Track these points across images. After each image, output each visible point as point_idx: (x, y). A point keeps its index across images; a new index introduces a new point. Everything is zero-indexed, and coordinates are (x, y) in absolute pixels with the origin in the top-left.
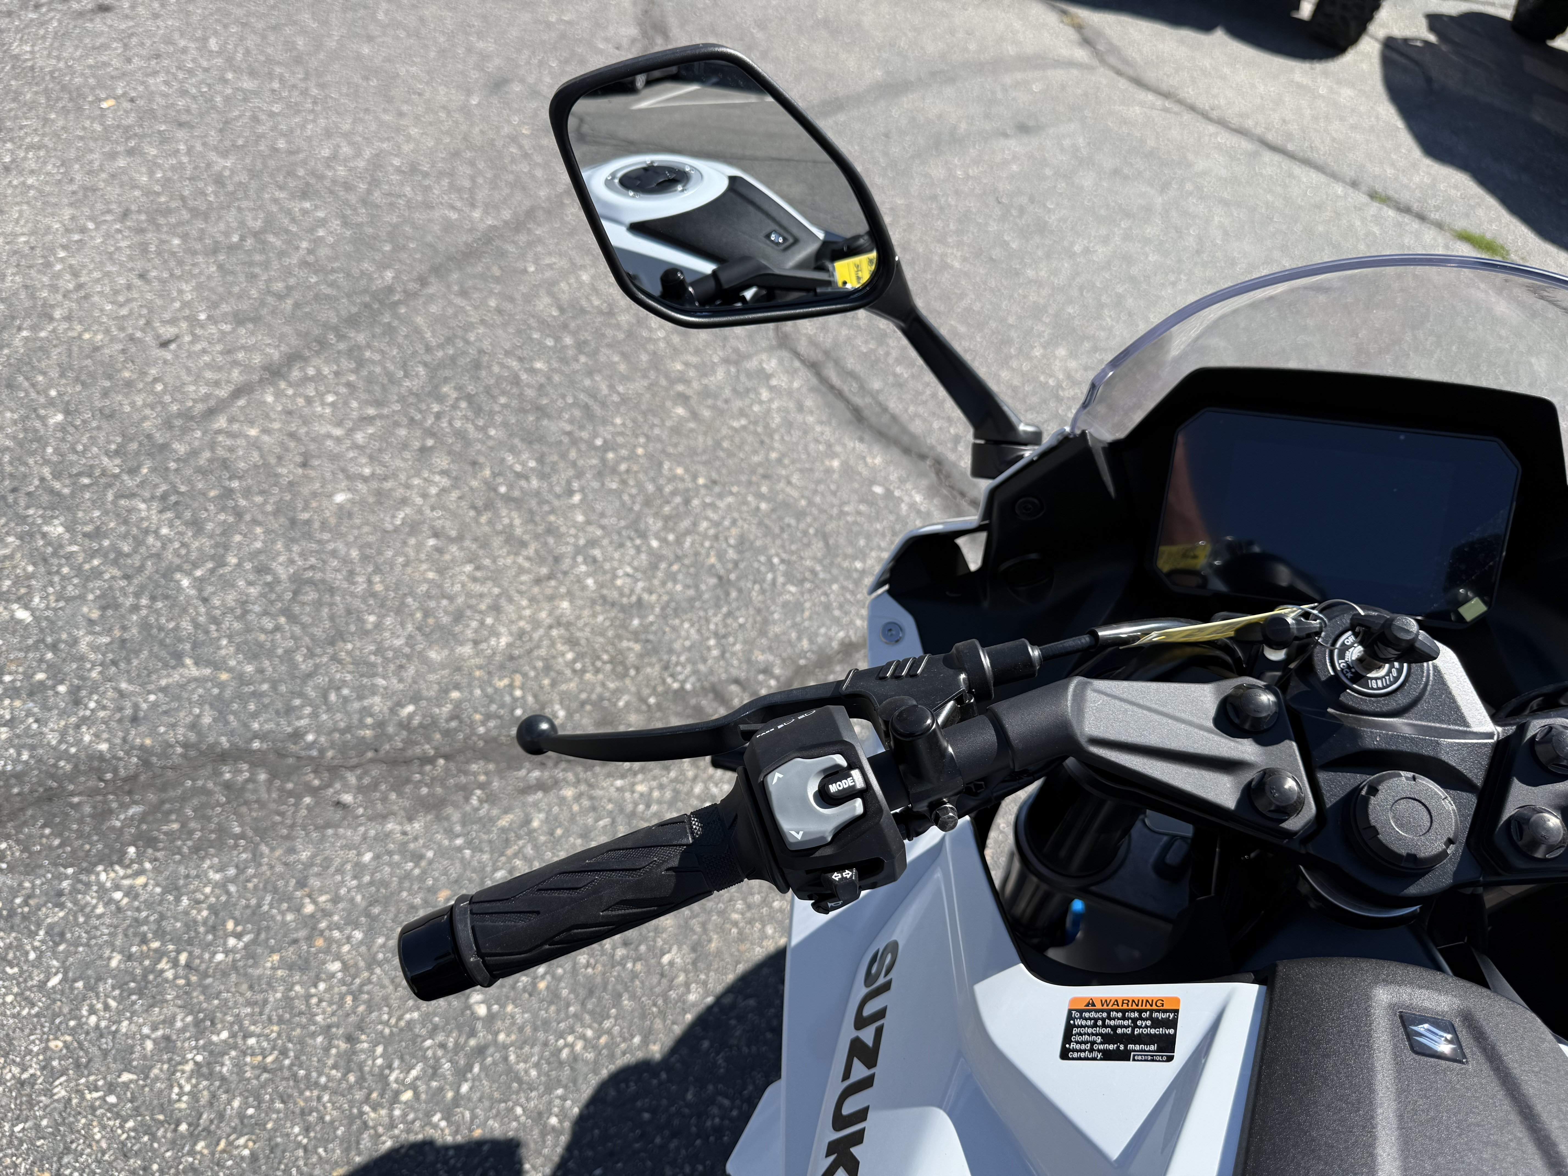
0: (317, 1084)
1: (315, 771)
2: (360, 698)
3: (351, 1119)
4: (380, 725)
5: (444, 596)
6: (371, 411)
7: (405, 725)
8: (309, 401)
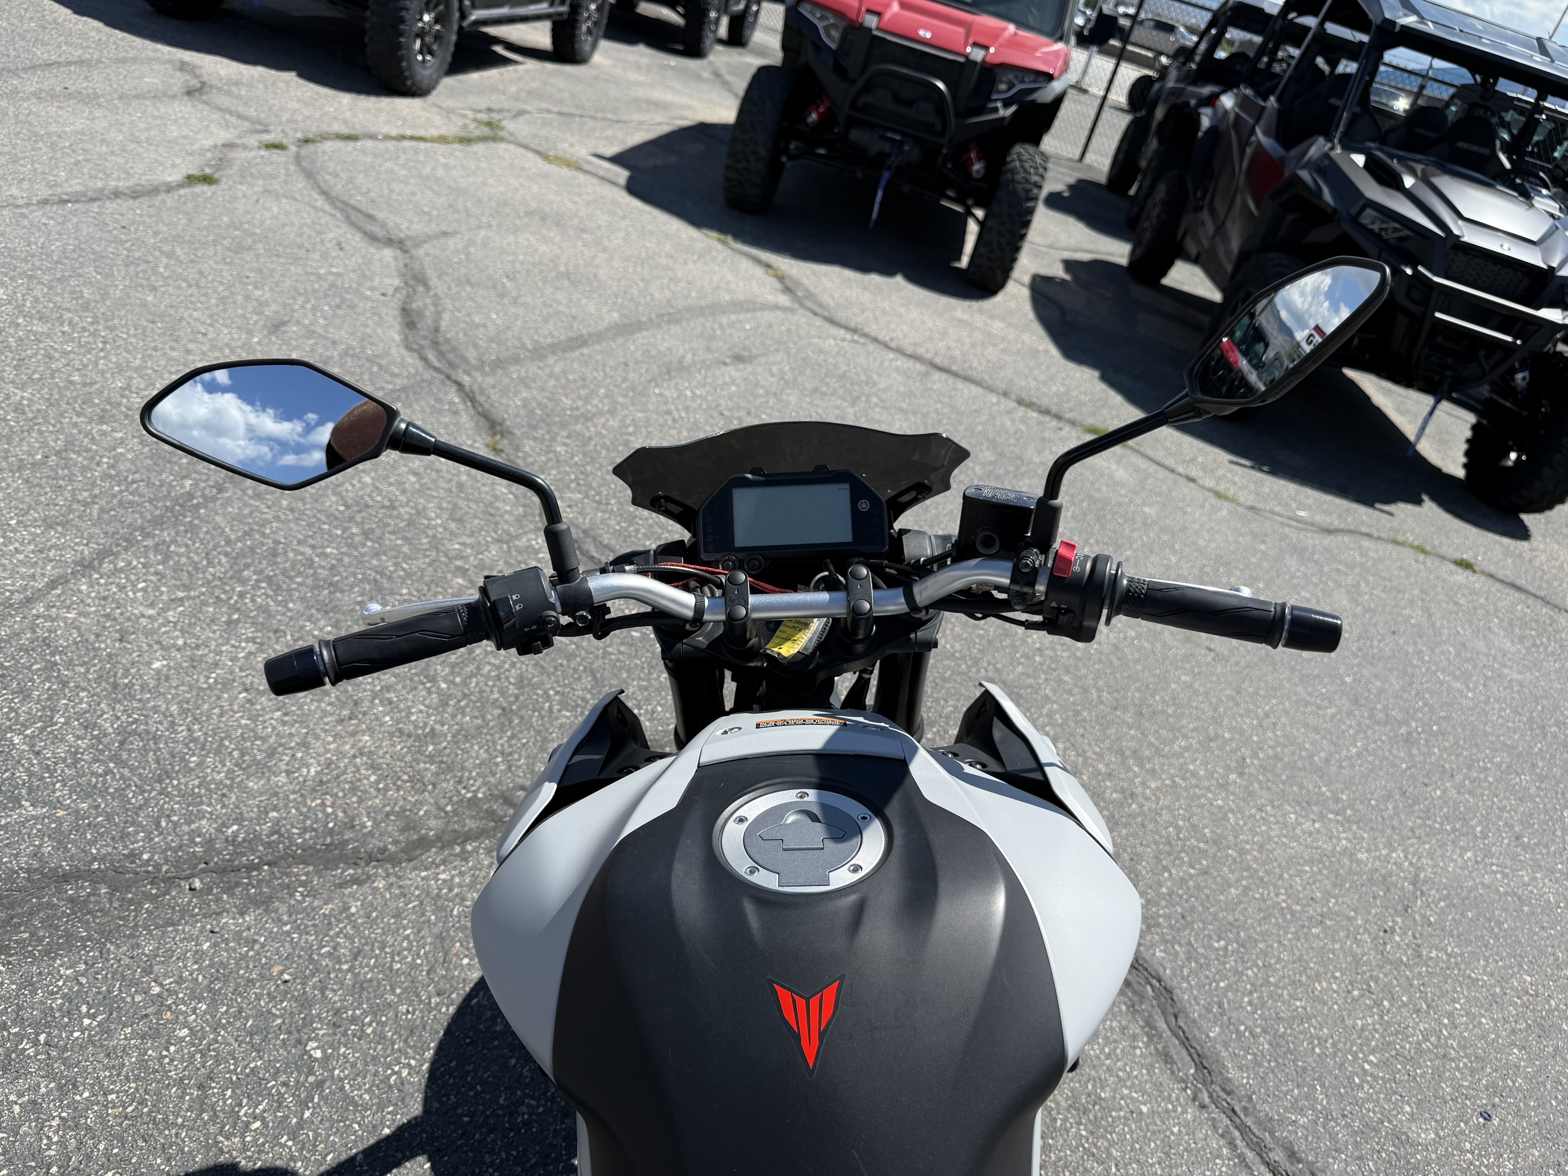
0: (174, 1124)
1: (152, 883)
2: (189, 823)
3: (208, 1148)
4: (209, 843)
5: (257, 738)
6: (181, 594)
7: (232, 841)
8: (122, 588)
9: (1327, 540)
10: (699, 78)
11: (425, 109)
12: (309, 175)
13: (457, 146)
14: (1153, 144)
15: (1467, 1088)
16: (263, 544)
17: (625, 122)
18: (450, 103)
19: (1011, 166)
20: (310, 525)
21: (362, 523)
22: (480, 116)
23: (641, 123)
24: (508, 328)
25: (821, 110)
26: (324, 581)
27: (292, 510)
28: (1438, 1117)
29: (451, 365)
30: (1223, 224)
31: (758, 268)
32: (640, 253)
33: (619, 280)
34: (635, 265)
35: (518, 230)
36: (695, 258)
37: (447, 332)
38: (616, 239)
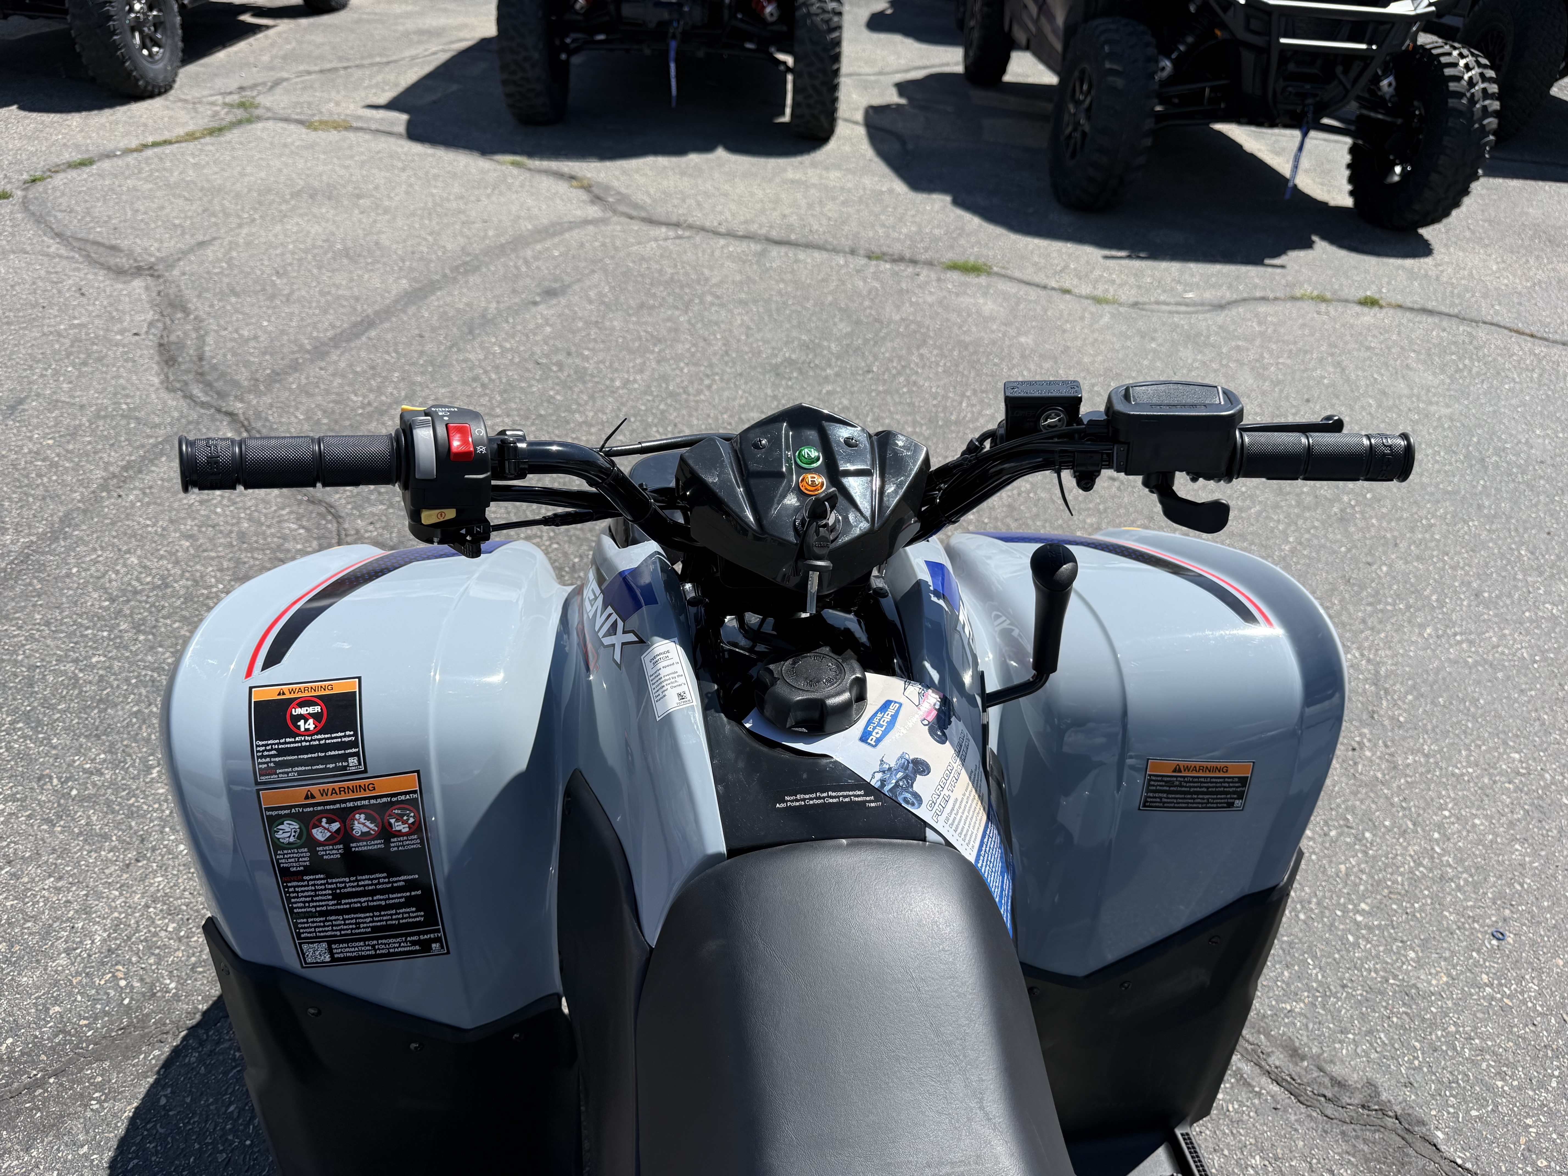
5: (27, 919)
9: (1221, 317)
11: (168, 108)
12: (39, 219)
13: (208, 139)
15: (1473, 907)
16: (15, 675)
17: (395, 61)
18: (196, 93)
20: (70, 635)
21: (131, 615)
22: (228, 99)
23: (413, 58)
24: (283, 332)
26: (92, 698)
27: (48, 624)
28: (1447, 954)
29: (221, 395)
31: (560, 183)
32: (426, 203)
33: (405, 241)
34: (422, 218)
35: (285, 216)
36: (489, 191)
37: (213, 357)
38: (396, 195)
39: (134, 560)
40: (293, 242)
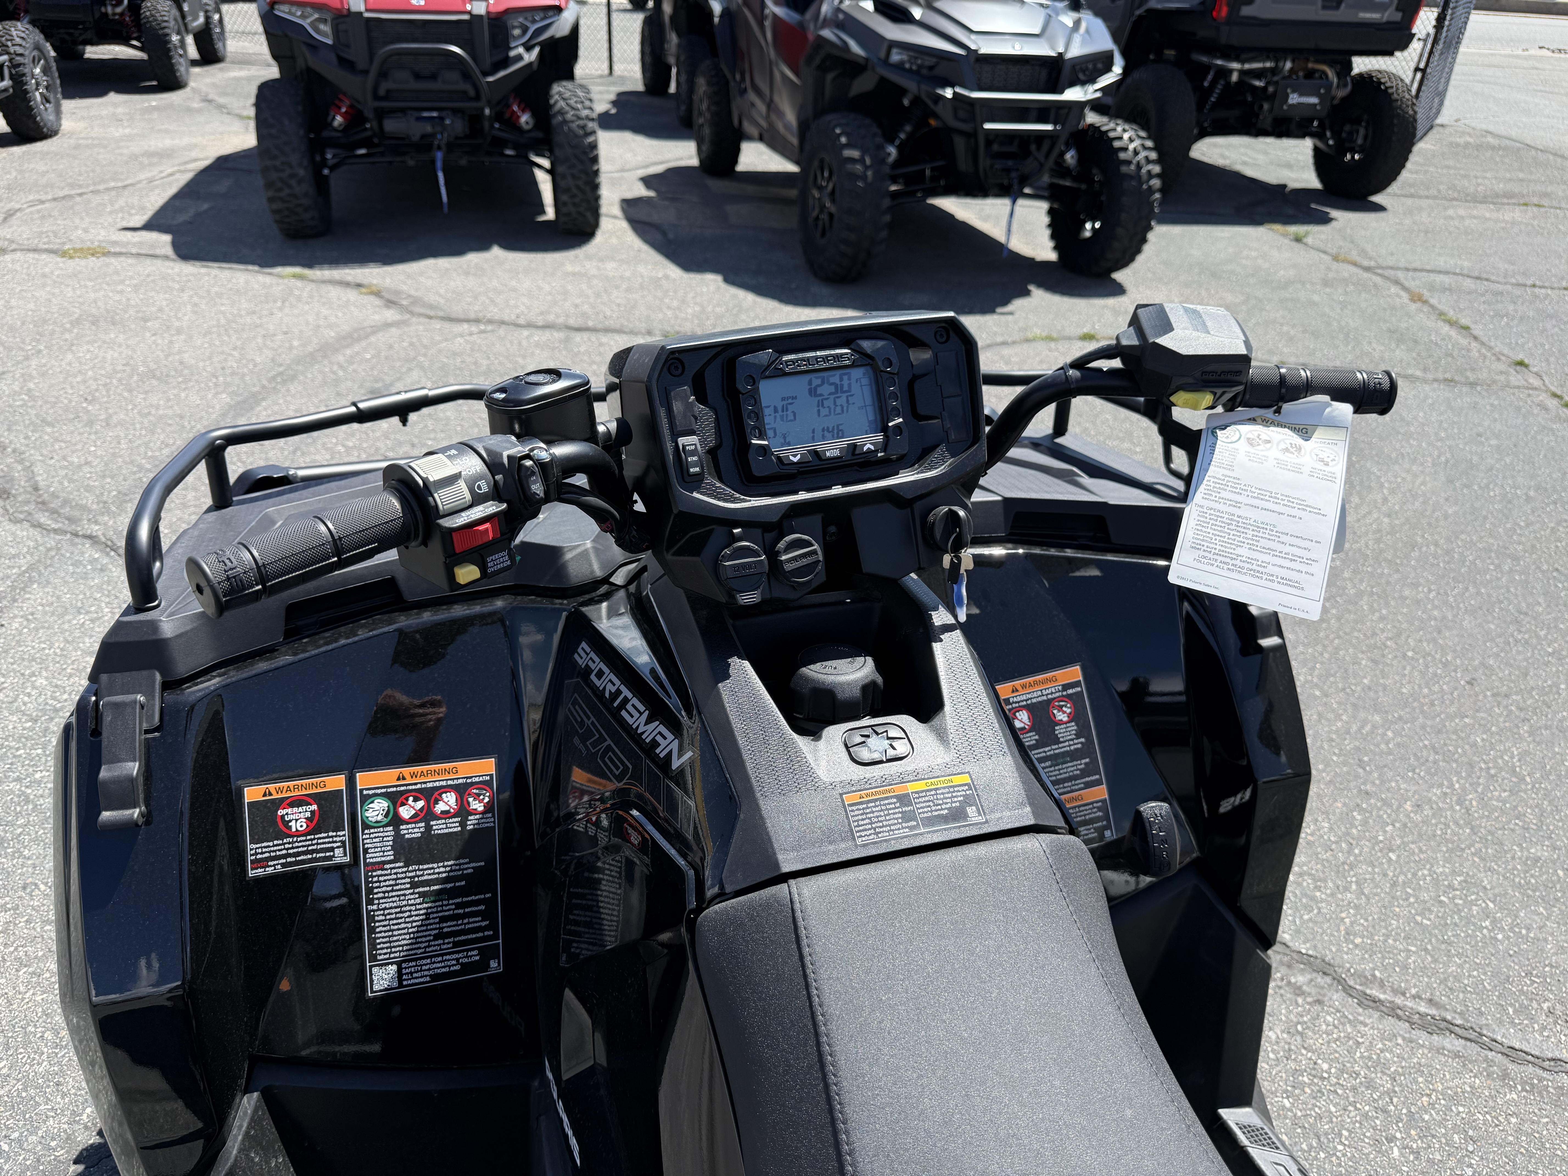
10: (189, 110)
14: (673, 39)
17: (131, 185)
19: (557, 108)
23: (151, 181)
24: (114, 455)
25: (344, 110)
29: (72, 520)
30: (771, 101)
31: (349, 291)
32: (218, 320)
33: (210, 358)
34: (219, 335)
35: (72, 345)
36: (279, 304)
37: (49, 486)
38: (185, 315)
39: (41, 681)
40: (92, 369)
